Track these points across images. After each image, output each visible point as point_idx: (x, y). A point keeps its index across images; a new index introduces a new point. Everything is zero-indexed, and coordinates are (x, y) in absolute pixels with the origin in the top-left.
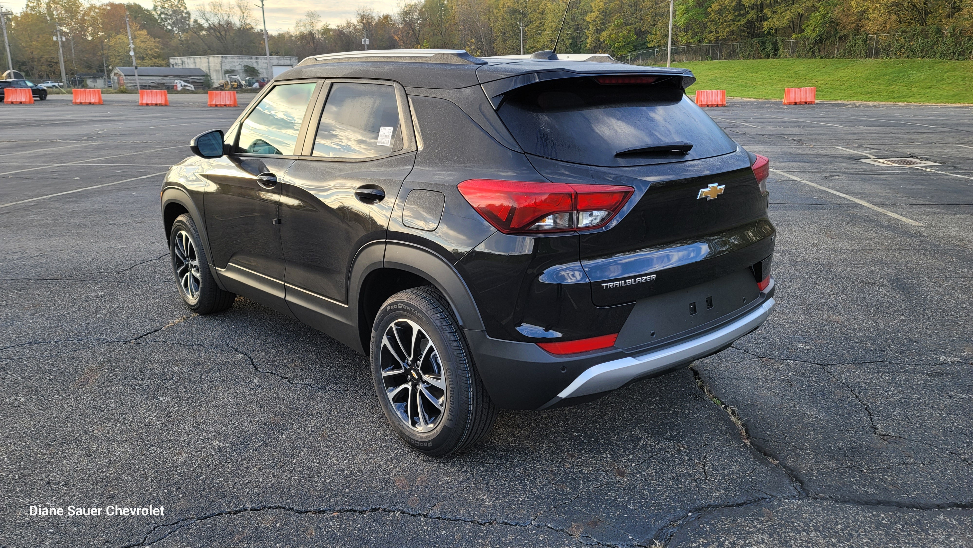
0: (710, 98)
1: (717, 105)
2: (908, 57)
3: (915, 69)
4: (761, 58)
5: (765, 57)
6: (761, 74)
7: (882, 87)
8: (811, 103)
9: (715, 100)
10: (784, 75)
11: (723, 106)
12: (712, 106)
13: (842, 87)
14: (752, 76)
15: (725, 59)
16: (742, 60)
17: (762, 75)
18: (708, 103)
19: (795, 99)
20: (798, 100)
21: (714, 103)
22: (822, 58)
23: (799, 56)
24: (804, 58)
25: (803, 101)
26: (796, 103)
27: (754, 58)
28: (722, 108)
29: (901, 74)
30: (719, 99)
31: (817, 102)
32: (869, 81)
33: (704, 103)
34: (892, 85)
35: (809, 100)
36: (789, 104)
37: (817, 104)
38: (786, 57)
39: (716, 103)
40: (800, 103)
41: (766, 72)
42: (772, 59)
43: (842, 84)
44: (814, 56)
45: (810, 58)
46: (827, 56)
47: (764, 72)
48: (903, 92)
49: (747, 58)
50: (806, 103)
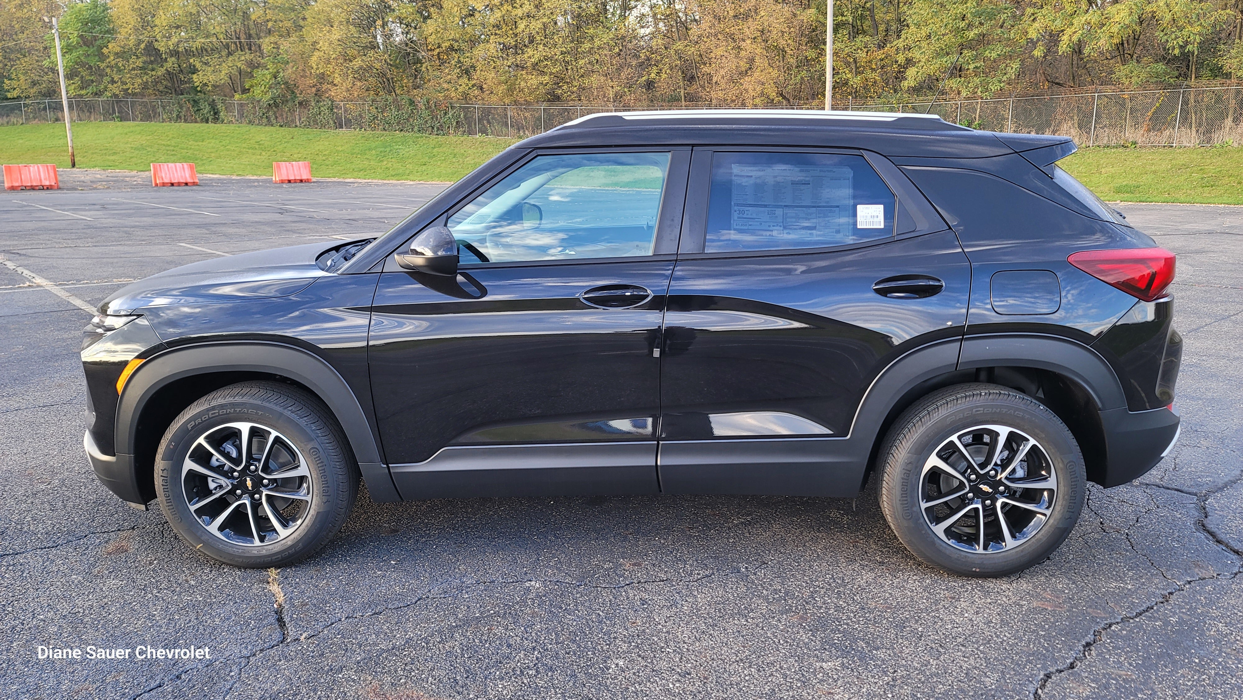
0: (173, 174)
1: (186, 184)
2: (384, 129)
3: (400, 143)
4: (196, 122)
5: (202, 121)
6: (210, 143)
7: (372, 163)
8: (308, 181)
9: (182, 177)
10: (244, 145)
11: (195, 184)
12: (179, 184)
13: (327, 162)
14: (198, 145)
15: (141, 120)
16: (168, 123)
17: (212, 144)
18: (173, 181)
19: (288, 176)
20: (292, 178)
21: (182, 181)
22: (281, 126)
23: (250, 122)
24: (258, 125)
25: (297, 178)
26: (289, 181)
27: (186, 121)
28: (194, 188)
29: (388, 149)
30: (187, 175)
31: (314, 180)
32: (355, 156)
33: (167, 180)
34: (382, 161)
35: (304, 177)
36: (282, 182)
37: (314, 182)
38: (230, 122)
39: (184, 181)
40: (295, 181)
41: (217, 142)
42: (213, 124)
43: (324, 158)
44: (270, 123)
45: (266, 125)
46: (287, 124)
47: (213, 141)
48: (398, 169)
49: (176, 121)
50: (301, 181)
